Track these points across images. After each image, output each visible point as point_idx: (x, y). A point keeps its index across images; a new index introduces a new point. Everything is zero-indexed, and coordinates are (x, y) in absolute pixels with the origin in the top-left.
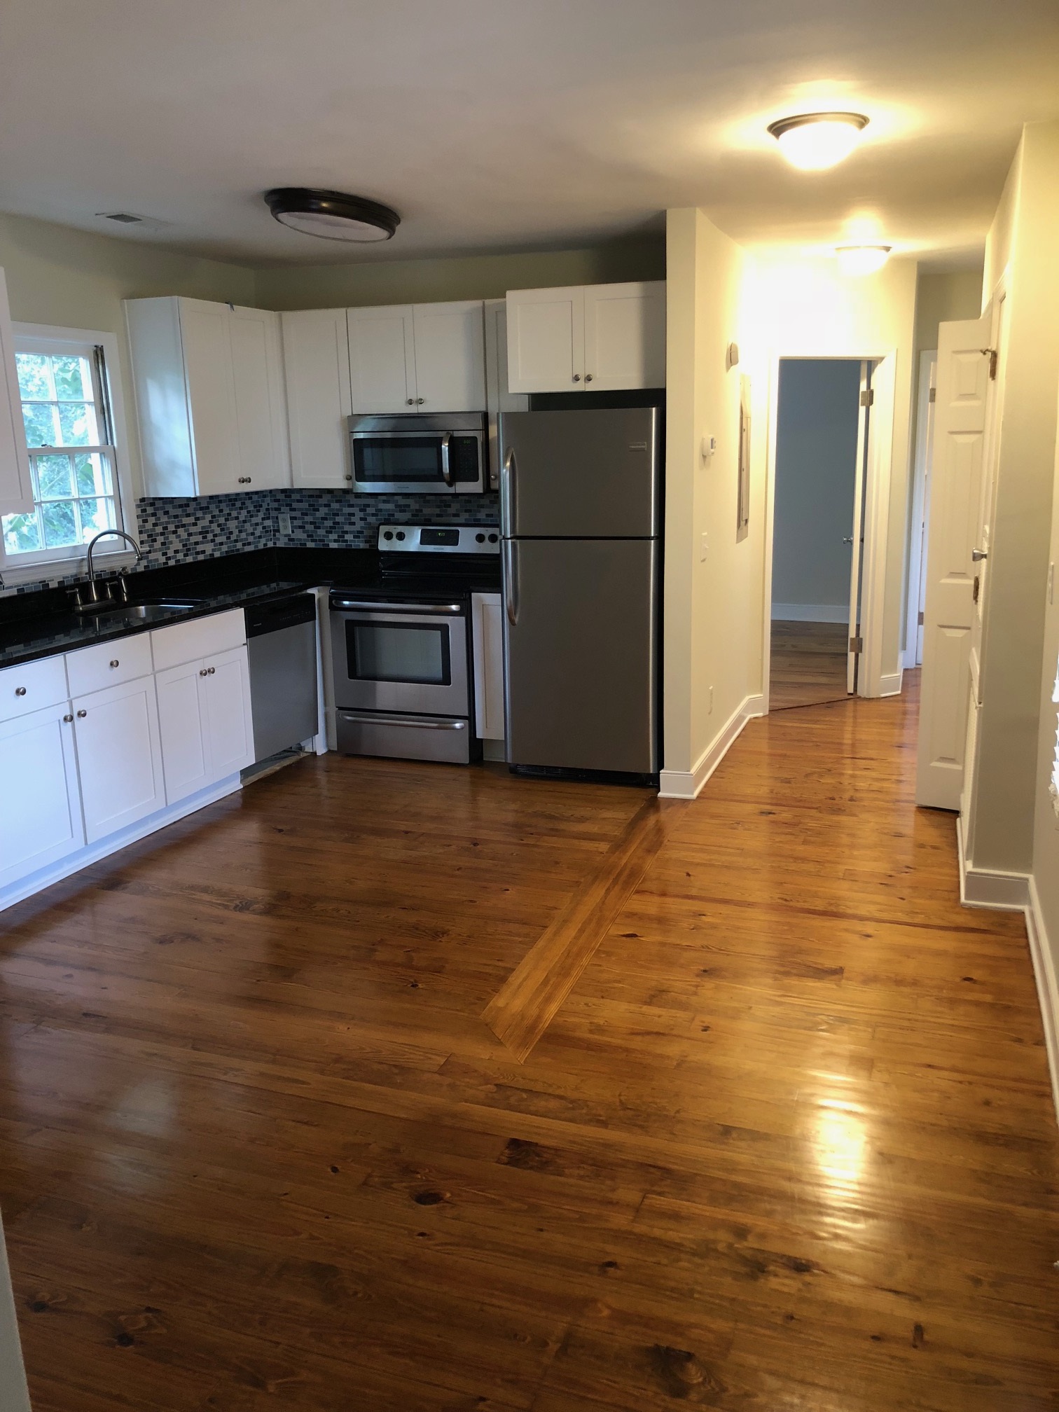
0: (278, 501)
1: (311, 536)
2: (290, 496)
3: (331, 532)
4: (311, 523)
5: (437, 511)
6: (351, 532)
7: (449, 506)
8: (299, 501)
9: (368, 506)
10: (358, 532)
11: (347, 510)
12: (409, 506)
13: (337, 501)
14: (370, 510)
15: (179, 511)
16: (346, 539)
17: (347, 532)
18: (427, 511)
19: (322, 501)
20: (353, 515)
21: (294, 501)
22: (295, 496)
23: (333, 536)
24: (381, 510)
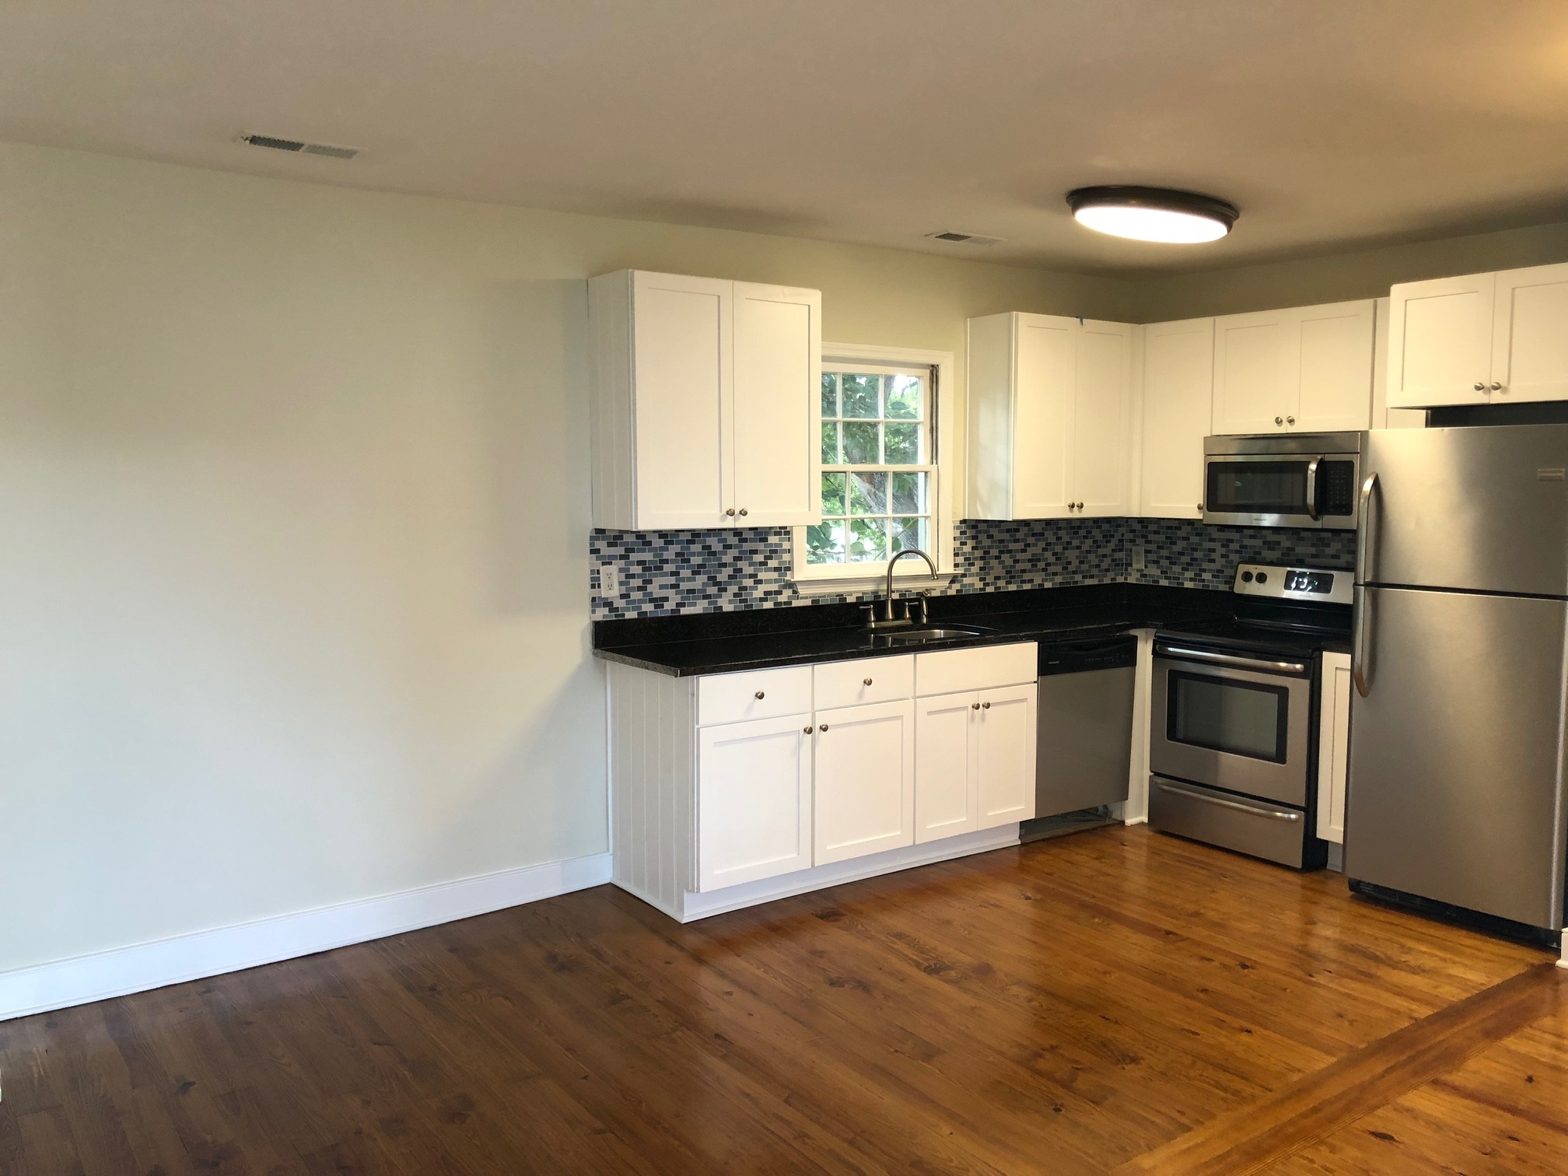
0: (1133, 531)
1: (1166, 572)
2: (1147, 527)
3: (1187, 570)
4: (1167, 558)
5: (1313, 550)
6: (1210, 571)
7: (1328, 545)
8: (1156, 532)
9: (1232, 541)
10: (1218, 571)
11: (1207, 545)
12: (1278, 543)
13: (1197, 535)
14: (1235, 546)
15: (1006, 536)
16: (1203, 578)
17: (1204, 570)
18: (1299, 550)
19: (1180, 534)
20: (1214, 550)
21: (1150, 532)
22: (1152, 527)
23: (1190, 574)
24: (1245, 547)
